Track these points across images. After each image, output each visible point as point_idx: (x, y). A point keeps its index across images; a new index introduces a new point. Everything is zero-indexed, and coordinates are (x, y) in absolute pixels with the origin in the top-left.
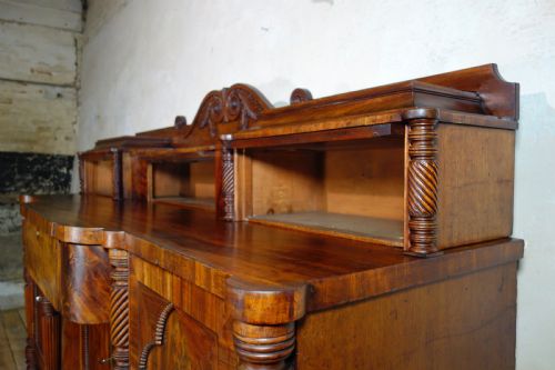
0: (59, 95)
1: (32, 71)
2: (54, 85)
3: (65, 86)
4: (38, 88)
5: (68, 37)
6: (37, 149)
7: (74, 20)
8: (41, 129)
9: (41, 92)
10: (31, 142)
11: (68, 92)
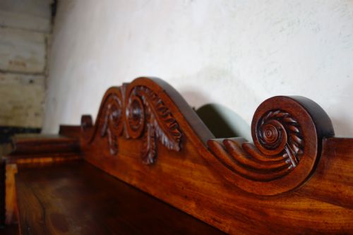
0: (31, 82)
1: (11, 63)
2: (27, 74)
3: (36, 74)
4: (14, 76)
5: (40, 37)
6: (12, 123)
7: (45, 24)
8: (15, 108)
9: (17, 79)
10: (7, 118)
11: (39, 79)
